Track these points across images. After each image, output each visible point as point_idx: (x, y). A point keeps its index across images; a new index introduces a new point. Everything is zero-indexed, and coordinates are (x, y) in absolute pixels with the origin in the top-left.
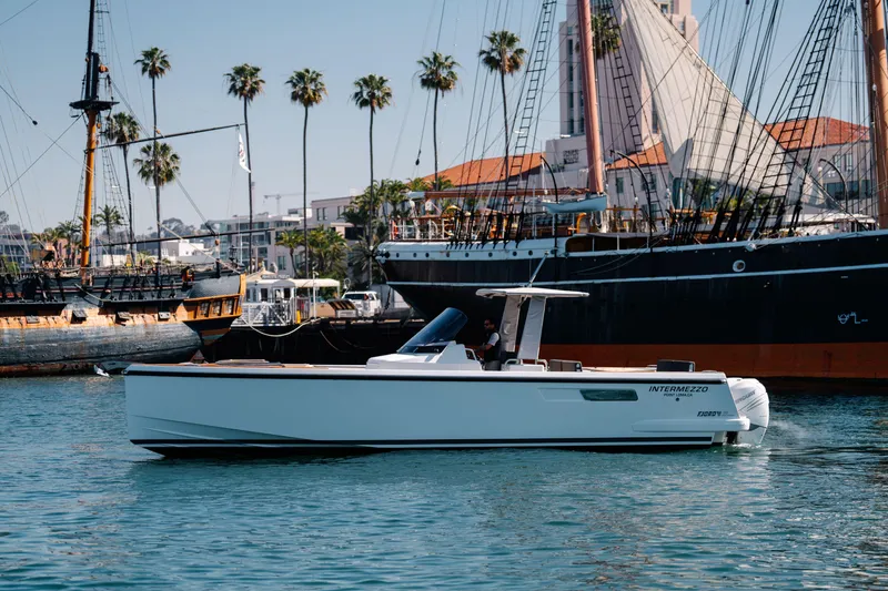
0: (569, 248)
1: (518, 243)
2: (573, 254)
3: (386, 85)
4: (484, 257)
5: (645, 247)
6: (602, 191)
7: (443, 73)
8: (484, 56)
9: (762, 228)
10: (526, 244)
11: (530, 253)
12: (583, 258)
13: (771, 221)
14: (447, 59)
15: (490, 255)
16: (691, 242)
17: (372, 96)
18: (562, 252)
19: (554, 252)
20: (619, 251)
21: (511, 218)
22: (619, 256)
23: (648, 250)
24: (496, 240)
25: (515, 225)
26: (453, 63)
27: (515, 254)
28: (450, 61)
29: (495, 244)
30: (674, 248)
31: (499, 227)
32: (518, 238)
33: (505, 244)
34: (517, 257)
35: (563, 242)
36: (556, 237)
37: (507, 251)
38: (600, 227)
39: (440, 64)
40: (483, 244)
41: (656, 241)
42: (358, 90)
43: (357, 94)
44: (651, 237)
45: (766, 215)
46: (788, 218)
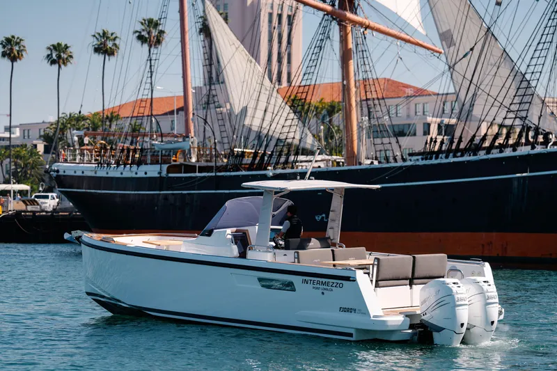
0: (168, 171)
1: (138, 166)
2: (170, 175)
3: (69, 50)
4: (118, 175)
5: (212, 172)
6: (193, 136)
7: (110, 44)
8: (137, 34)
9: (277, 163)
10: (143, 168)
11: (146, 173)
12: (177, 178)
13: (283, 160)
14: (112, 34)
15: (122, 174)
16: (238, 170)
17: (59, 57)
18: (164, 173)
19: (160, 173)
20: (198, 174)
21: (135, 151)
22: (197, 177)
23: (213, 174)
24: (125, 165)
25: (137, 156)
26: (116, 37)
27: (136, 173)
28: (114, 36)
29: (125, 167)
30: (228, 174)
31: (128, 157)
32: (139, 163)
33: (131, 167)
34: (138, 176)
35: (165, 167)
36: (161, 164)
37: (132, 172)
38: (191, 158)
39: (108, 38)
40: (117, 167)
41: (219, 169)
42: (49, 53)
43: (48, 56)
44: (216, 166)
45: (280, 155)
46: (292, 158)
